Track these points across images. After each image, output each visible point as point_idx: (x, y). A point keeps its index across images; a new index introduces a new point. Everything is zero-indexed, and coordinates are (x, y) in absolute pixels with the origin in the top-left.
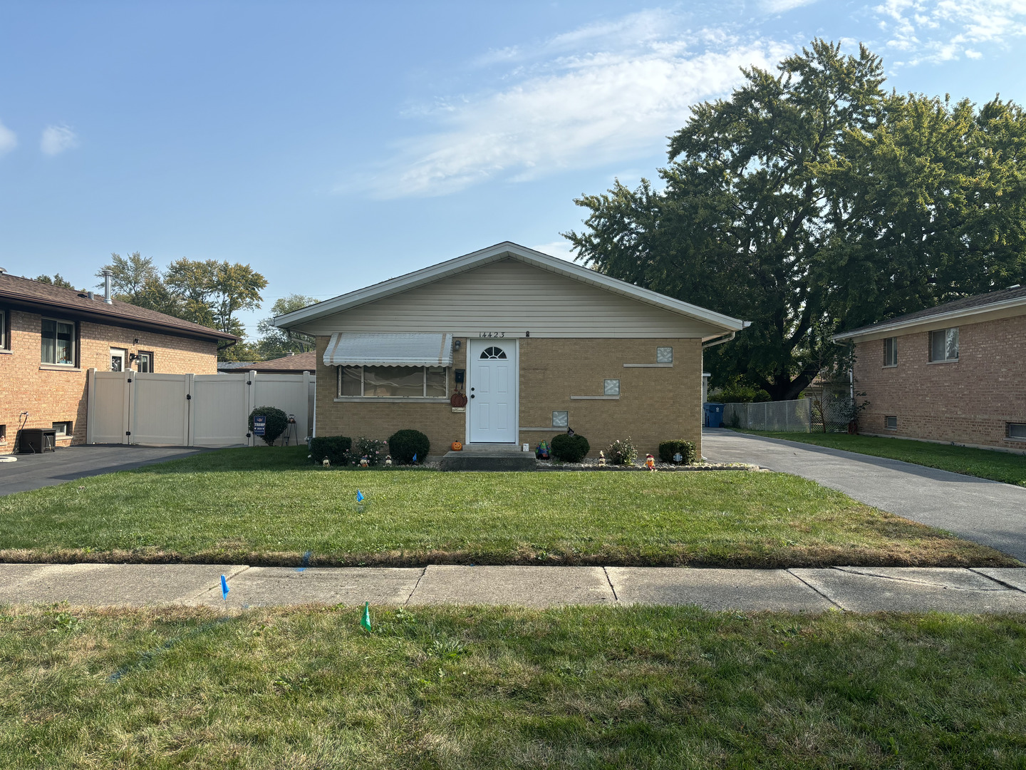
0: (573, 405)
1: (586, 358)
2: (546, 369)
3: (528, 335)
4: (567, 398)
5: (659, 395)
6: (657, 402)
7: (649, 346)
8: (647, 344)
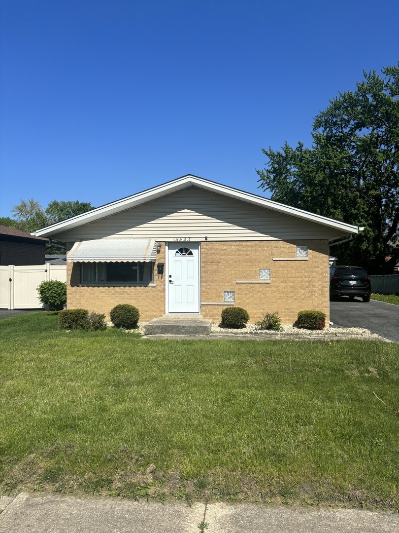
0: (238, 286)
1: (247, 255)
2: (219, 262)
3: (206, 239)
4: (234, 282)
5: (299, 279)
6: (297, 284)
7: (291, 245)
8: (289, 244)
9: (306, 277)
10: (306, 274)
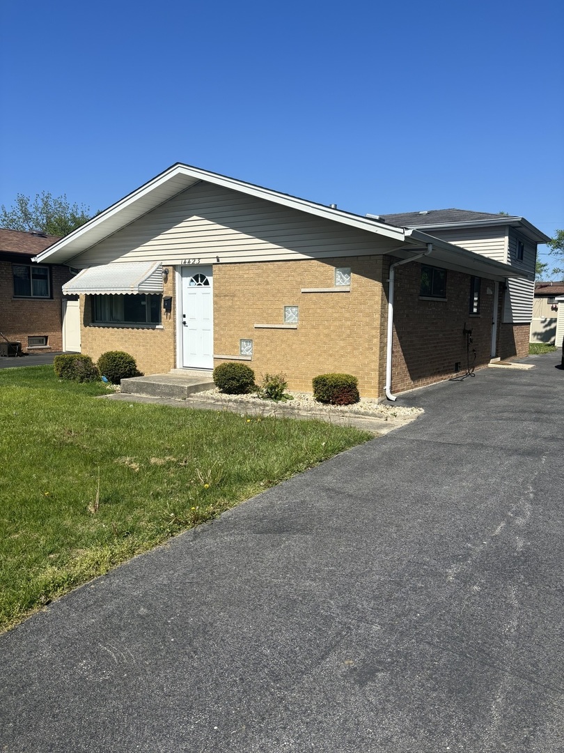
0: (257, 333)
1: (268, 283)
2: (234, 296)
3: (218, 261)
4: (251, 326)
5: (337, 323)
6: (334, 331)
7: (328, 267)
8: (324, 264)
9: (347, 319)
10: (347, 315)
